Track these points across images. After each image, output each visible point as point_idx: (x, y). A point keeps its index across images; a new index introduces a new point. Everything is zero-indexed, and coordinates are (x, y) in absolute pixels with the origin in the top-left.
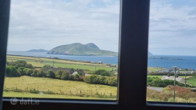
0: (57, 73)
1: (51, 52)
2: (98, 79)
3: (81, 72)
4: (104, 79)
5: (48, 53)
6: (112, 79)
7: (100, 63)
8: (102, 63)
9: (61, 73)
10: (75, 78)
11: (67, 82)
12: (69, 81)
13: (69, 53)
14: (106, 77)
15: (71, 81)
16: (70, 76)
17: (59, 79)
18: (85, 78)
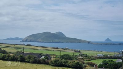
0: (26, 57)
1: (25, 40)
2: (62, 62)
3: (47, 56)
4: (67, 62)
5: (23, 41)
6: (73, 62)
7: (66, 49)
8: (68, 49)
9: (29, 58)
10: (42, 62)
11: (35, 65)
12: (36, 64)
13: (40, 41)
14: (68, 60)
15: (39, 65)
16: (37, 60)
17: (29, 62)
18: (50, 61)
